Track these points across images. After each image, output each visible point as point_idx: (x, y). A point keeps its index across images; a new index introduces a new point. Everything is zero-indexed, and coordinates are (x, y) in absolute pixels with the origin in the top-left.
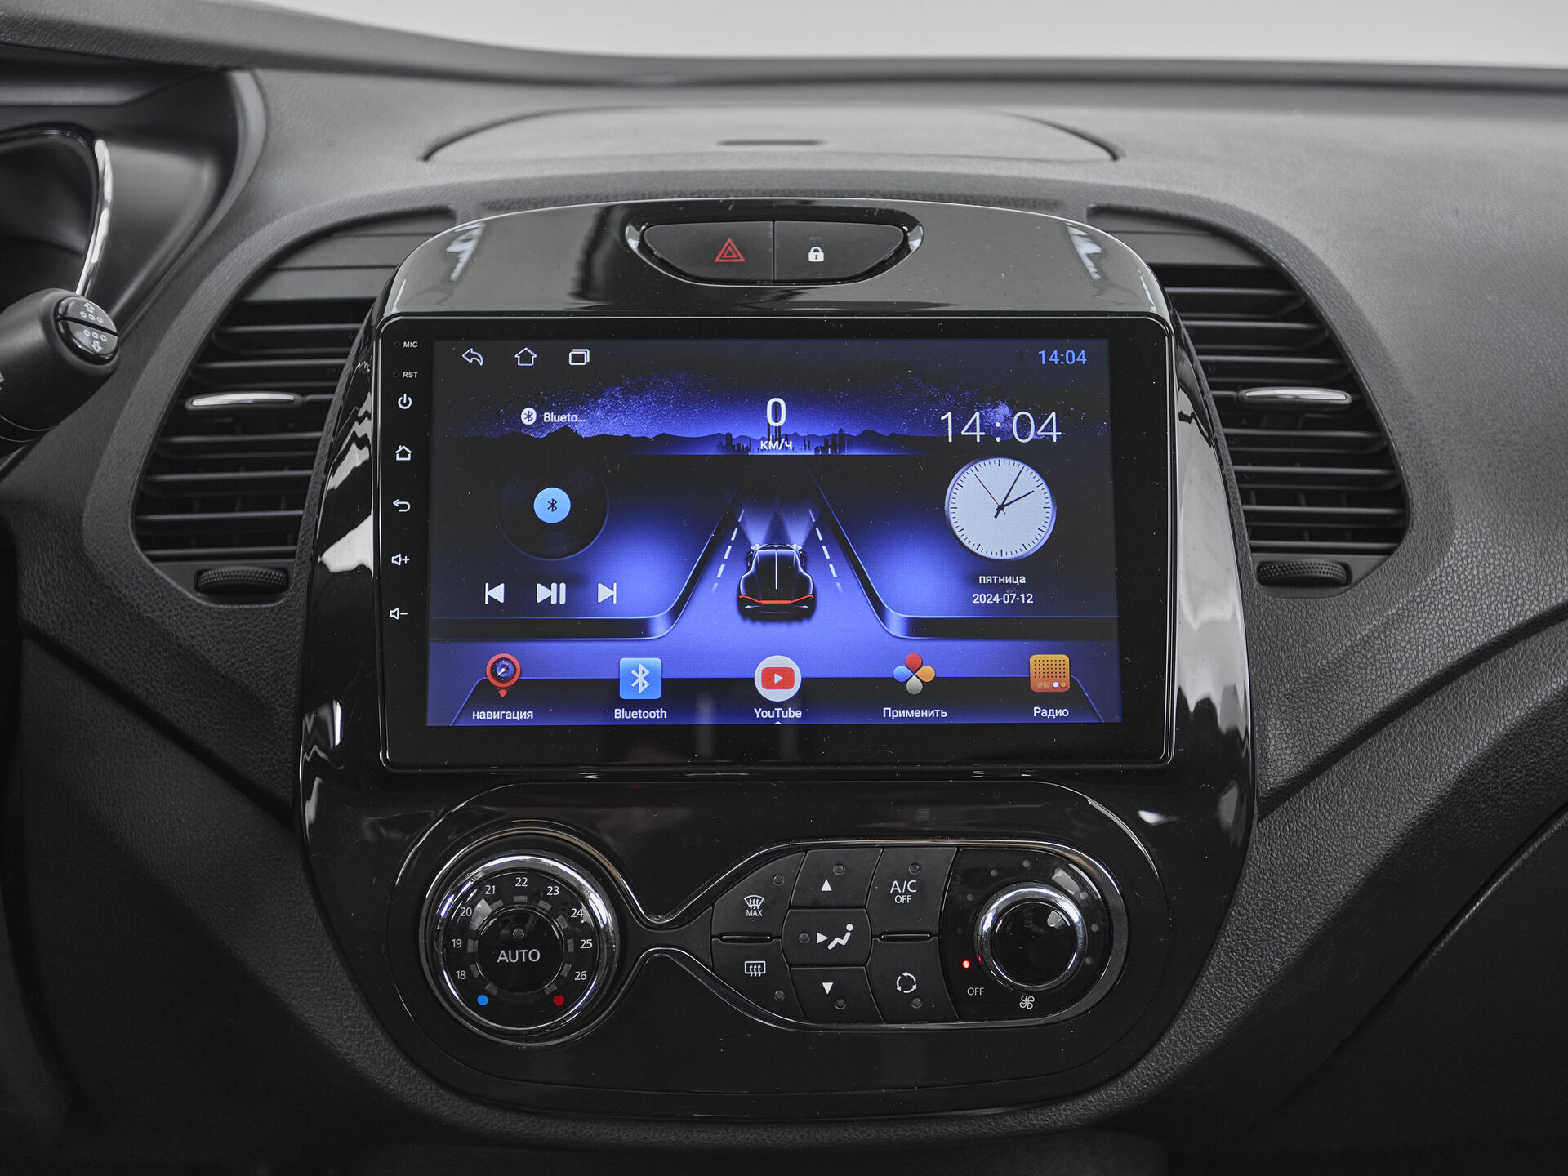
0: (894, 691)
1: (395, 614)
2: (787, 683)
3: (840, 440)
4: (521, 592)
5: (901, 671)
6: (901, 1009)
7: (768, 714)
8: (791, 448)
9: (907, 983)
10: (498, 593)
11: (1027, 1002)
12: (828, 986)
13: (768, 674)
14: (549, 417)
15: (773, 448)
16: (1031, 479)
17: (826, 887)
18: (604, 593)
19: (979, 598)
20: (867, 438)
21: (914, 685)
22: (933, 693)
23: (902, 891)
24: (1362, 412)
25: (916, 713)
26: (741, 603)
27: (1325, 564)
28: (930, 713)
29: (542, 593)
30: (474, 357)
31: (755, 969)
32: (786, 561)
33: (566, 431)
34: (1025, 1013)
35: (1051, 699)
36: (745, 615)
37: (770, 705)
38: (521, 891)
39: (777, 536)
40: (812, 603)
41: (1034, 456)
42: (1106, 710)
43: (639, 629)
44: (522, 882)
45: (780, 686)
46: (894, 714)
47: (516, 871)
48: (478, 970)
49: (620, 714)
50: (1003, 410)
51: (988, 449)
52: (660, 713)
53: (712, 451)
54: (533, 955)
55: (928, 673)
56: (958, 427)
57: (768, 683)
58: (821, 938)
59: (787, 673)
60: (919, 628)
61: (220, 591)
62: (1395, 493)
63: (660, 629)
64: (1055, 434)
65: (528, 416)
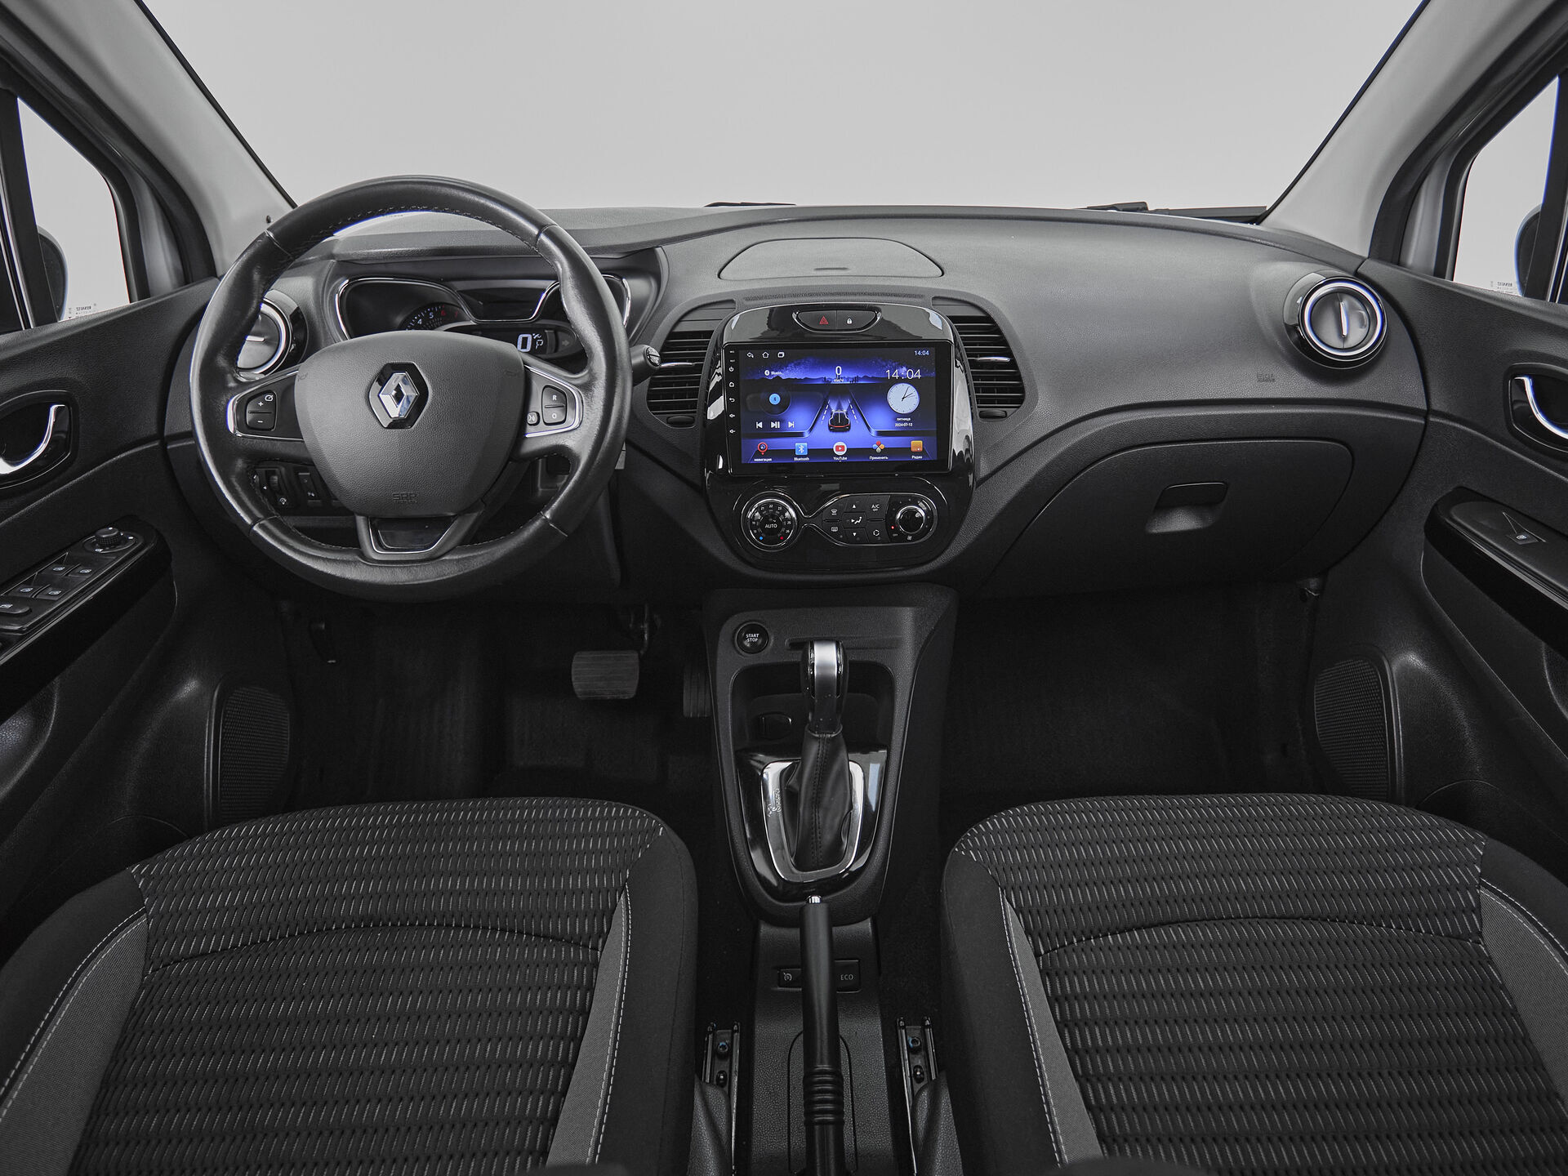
0: (873, 452)
1: (732, 431)
2: (843, 450)
3: (857, 379)
4: (767, 425)
5: (875, 446)
6: (875, 540)
7: (838, 459)
8: (843, 382)
9: (876, 533)
10: (760, 425)
11: (910, 538)
12: (855, 534)
13: (837, 447)
14: (773, 373)
15: (837, 381)
16: (912, 390)
17: (854, 507)
18: (790, 424)
19: (897, 425)
20: (865, 378)
21: (879, 450)
22: (884, 452)
23: (875, 508)
24: (1013, 364)
25: (879, 458)
26: (829, 427)
27: (999, 412)
28: (883, 458)
29: (773, 425)
30: (750, 355)
31: (835, 530)
32: (842, 415)
33: (778, 377)
34: (909, 541)
35: (917, 453)
36: (830, 430)
37: (838, 456)
38: (771, 509)
39: (839, 407)
40: (850, 427)
41: (913, 382)
42: (933, 456)
43: (801, 435)
44: (771, 506)
45: (841, 450)
46: (873, 458)
47: (768, 504)
48: (760, 530)
49: (796, 459)
50: (904, 369)
51: (901, 380)
52: (807, 459)
53: (820, 383)
54: (775, 526)
55: (882, 446)
56: (891, 374)
57: (837, 450)
58: (853, 521)
59: (843, 447)
60: (880, 434)
61: (674, 423)
62: (1021, 389)
63: (807, 435)
64: (919, 376)
65: (767, 373)
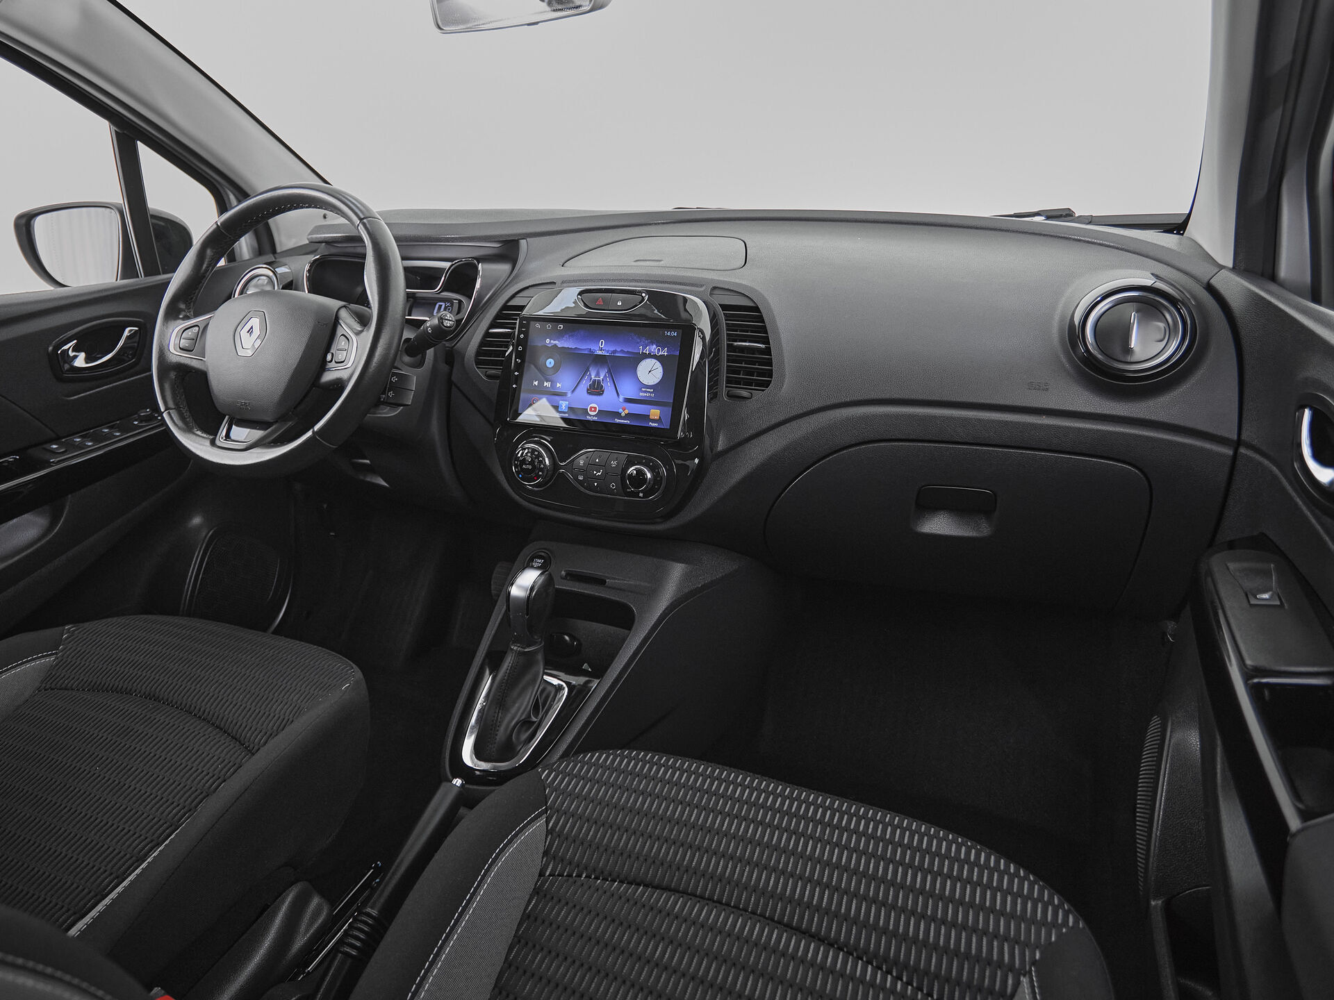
0: (618, 415)
1: (515, 386)
2: (595, 411)
3: (615, 352)
4: (541, 383)
5: (621, 410)
6: (611, 492)
7: (590, 418)
8: (604, 353)
9: (613, 486)
10: (536, 383)
11: (641, 495)
12: (596, 484)
13: (591, 408)
14: (552, 341)
15: (600, 353)
16: (658, 365)
17: (597, 460)
18: (558, 385)
19: (641, 394)
20: (622, 351)
21: (623, 414)
22: (628, 416)
23: (614, 464)
24: (768, 351)
25: (623, 421)
26: (588, 390)
27: (745, 393)
28: (625, 421)
29: (545, 384)
30: (538, 326)
31: (581, 478)
32: (599, 381)
33: (555, 345)
34: (640, 497)
35: (654, 421)
36: (588, 392)
37: (591, 416)
38: (529, 453)
39: (598, 375)
40: (603, 391)
41: (660, 359)
42: (666, 425)
43: (565, 394)
44: (529, 451)
47: (527, 448)
48: (519, 469)
50: (655, 346)
51: (650, 356)
52: (567, 415)
53: (586, 352)
54: (530, 467)
55: (627, 411)
56: (643, 350)
57: (591, 410)
58: (595, 472)
59: (595, 408)
60: (628, 400)
61: (489, 377)
62: (770, 374)
63: (569, 395)
64: (666, 354)
65: (548, 341)
